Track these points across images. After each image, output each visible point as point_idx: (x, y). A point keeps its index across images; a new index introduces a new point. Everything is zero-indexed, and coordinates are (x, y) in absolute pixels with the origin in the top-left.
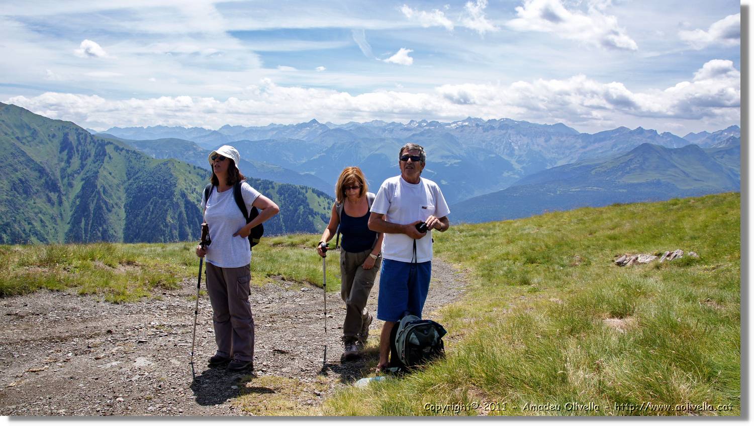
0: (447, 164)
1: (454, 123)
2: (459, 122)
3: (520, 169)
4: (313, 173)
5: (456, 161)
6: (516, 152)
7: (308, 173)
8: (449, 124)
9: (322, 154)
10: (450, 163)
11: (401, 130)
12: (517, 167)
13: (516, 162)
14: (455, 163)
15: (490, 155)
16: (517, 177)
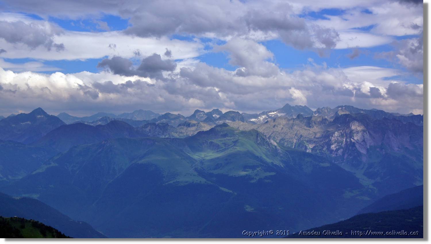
0: (253, 179)
1: (263, 114)
2: (271, 112)
3: (371, 187)
4: (35, 196)
5: (268, 174)
6: (364, 159)
7: (26, 195)
8: (256, 116)
9: (53, 164)
10: (258, 178)
11: (180, 125)
12: (366, 182)
13: (365, 174)
14: (266, 178)
15: (322, 164)
16: (366, 198)
